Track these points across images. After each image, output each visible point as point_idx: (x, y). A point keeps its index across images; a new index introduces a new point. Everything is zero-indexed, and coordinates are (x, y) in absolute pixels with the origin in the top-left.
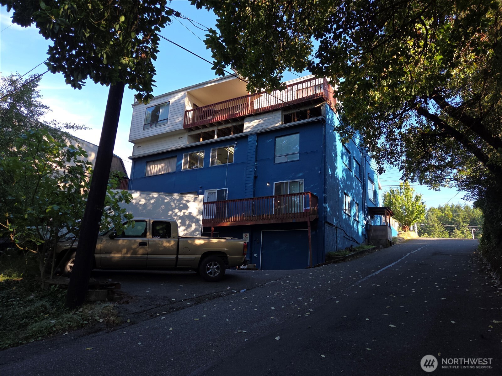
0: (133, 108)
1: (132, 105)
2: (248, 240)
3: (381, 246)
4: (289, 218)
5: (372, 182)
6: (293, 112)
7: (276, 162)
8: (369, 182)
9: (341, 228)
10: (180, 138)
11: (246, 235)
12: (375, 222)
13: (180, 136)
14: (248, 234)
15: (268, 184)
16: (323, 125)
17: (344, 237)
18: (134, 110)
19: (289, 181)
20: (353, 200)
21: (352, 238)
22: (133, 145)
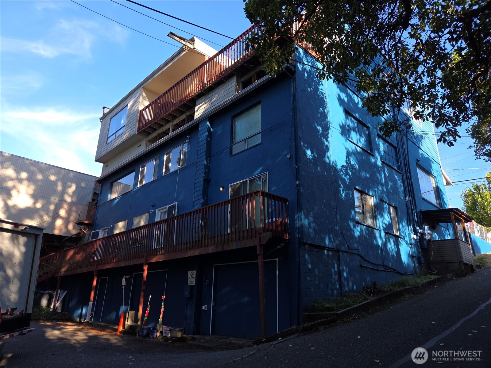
0: (101, 122)
1: (101, 119)
2: (194, 282)
3: (449, 276)
4: (231, 241)
5: (429, 173)
6: (252, 73)
7: (234, 153)
8: (420, 173)
9: (351, 251)
10: (139, 146)
11: (193, 274)
12: (441, 234)
13: (139, 145)
14: (195, 272)
15: (221, 189)
16: (291, 78)
17: (361, 266)
18: (102, 125)
19: (248, 179)
20: (382, 201)
21: (384, 266)
22: (102, 165)
